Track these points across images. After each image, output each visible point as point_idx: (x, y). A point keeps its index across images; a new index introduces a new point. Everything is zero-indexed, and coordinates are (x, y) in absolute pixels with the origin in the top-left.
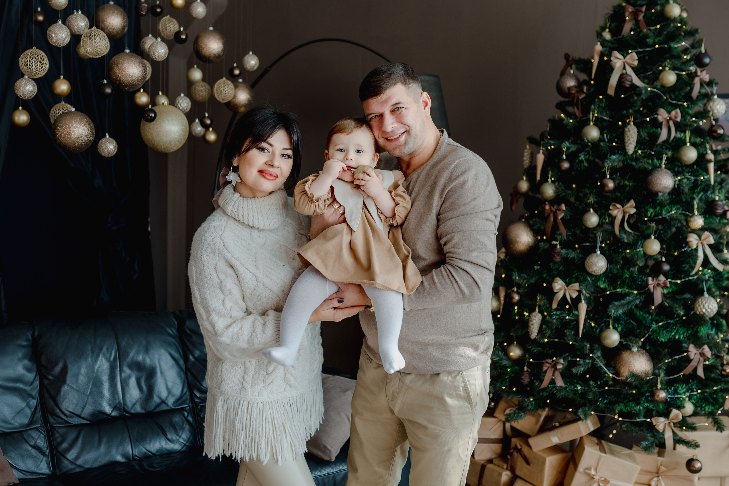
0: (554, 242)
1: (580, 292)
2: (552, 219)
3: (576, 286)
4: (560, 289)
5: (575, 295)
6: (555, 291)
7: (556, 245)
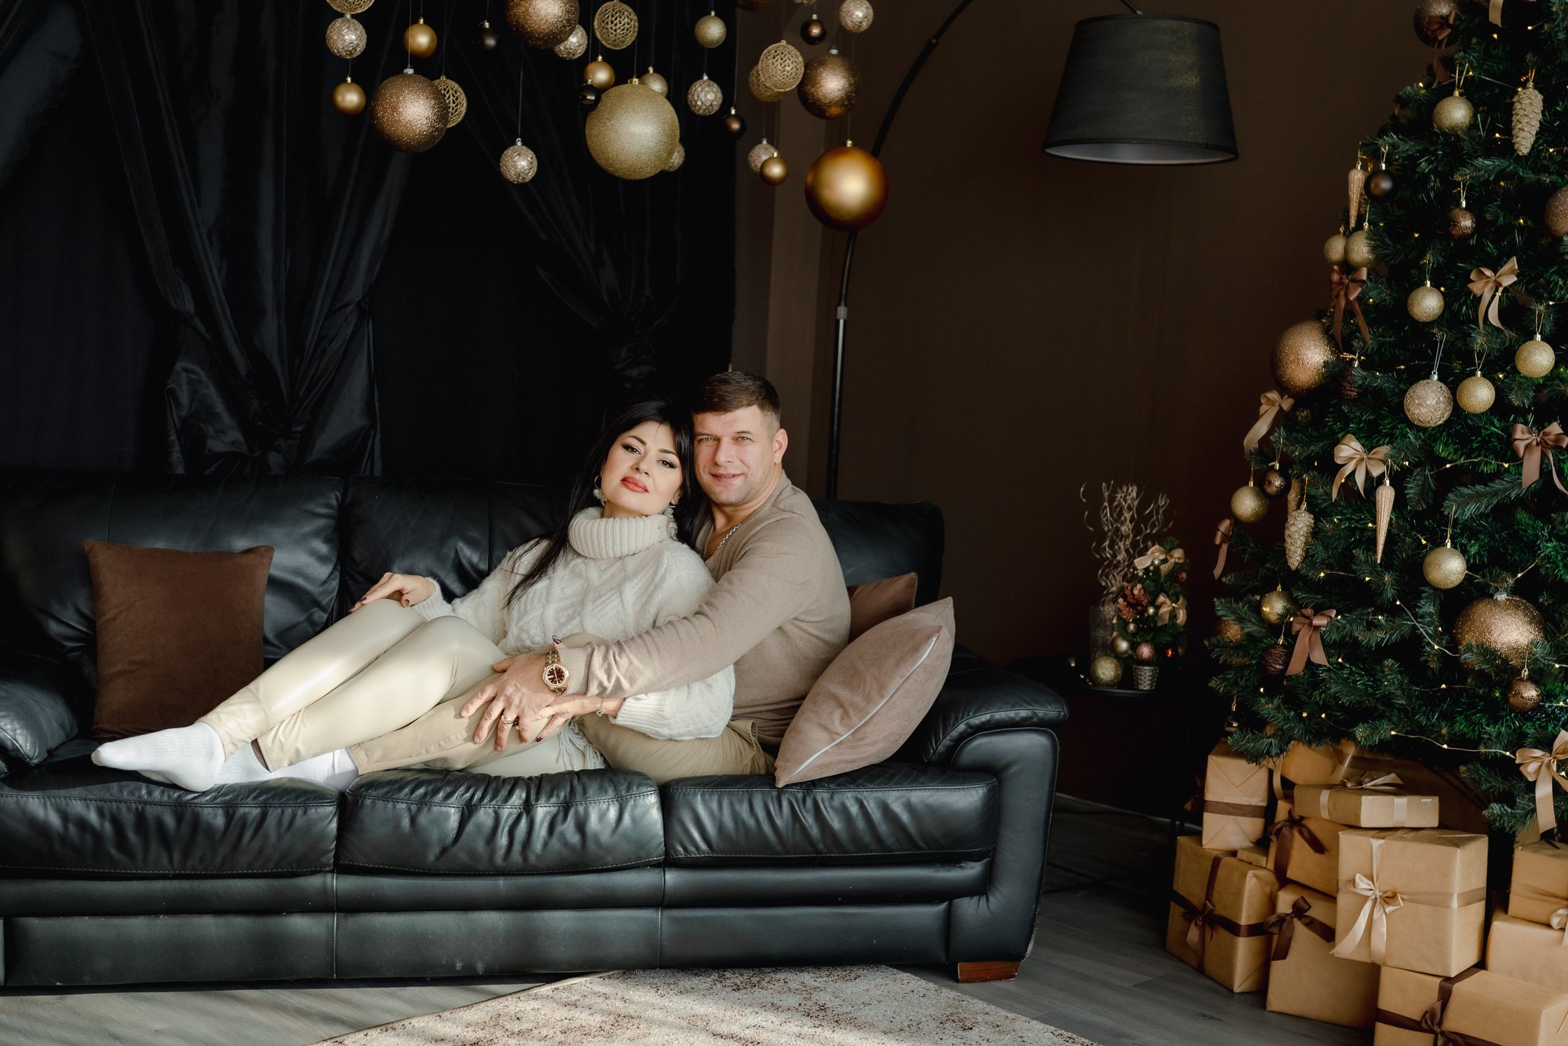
2: (1343, 302)
3: (1385, 451)
4: (1348, 459)
5: (1377, 471)
6: (1339, 463)
7: (1352, 361)
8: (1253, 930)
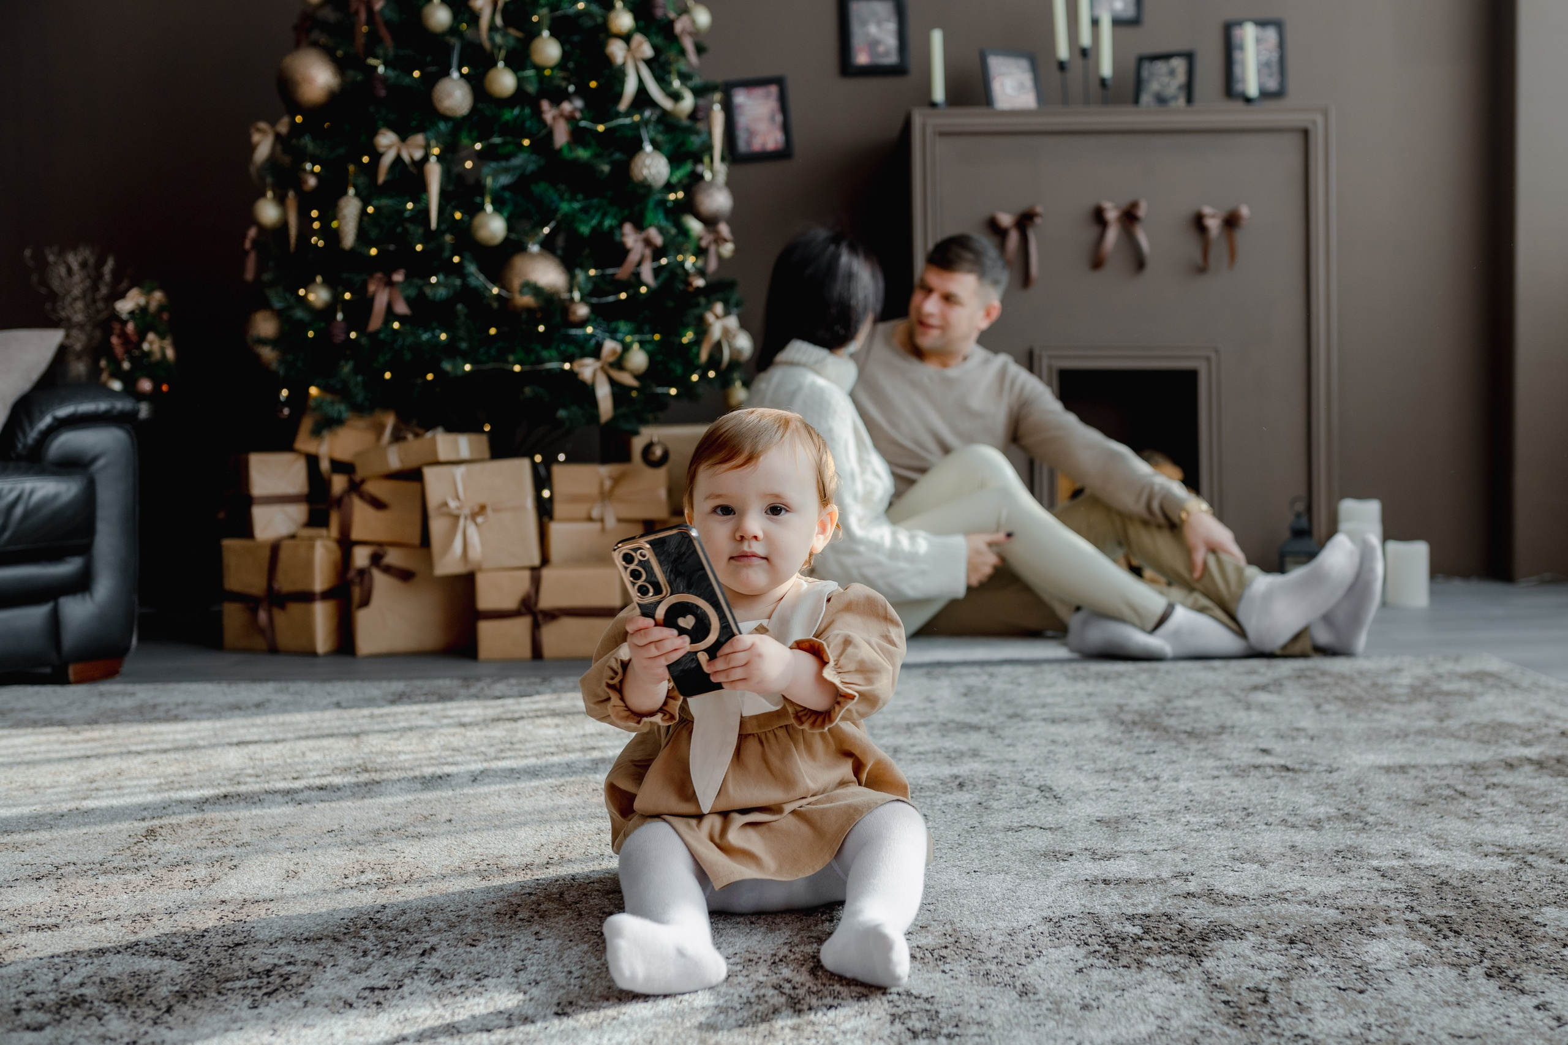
0: (372, 61)
1: (427, 147)
2: (363, 16)
3: (419, 139)
4: (389, 147)
5: (418, 155)
6: (381, 150)
7: (376, 68)
8: (326, 596)
